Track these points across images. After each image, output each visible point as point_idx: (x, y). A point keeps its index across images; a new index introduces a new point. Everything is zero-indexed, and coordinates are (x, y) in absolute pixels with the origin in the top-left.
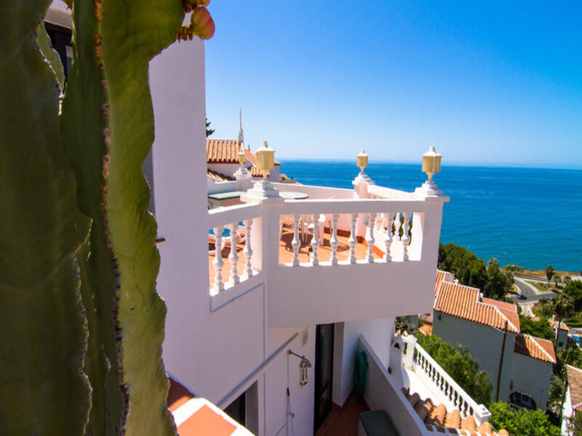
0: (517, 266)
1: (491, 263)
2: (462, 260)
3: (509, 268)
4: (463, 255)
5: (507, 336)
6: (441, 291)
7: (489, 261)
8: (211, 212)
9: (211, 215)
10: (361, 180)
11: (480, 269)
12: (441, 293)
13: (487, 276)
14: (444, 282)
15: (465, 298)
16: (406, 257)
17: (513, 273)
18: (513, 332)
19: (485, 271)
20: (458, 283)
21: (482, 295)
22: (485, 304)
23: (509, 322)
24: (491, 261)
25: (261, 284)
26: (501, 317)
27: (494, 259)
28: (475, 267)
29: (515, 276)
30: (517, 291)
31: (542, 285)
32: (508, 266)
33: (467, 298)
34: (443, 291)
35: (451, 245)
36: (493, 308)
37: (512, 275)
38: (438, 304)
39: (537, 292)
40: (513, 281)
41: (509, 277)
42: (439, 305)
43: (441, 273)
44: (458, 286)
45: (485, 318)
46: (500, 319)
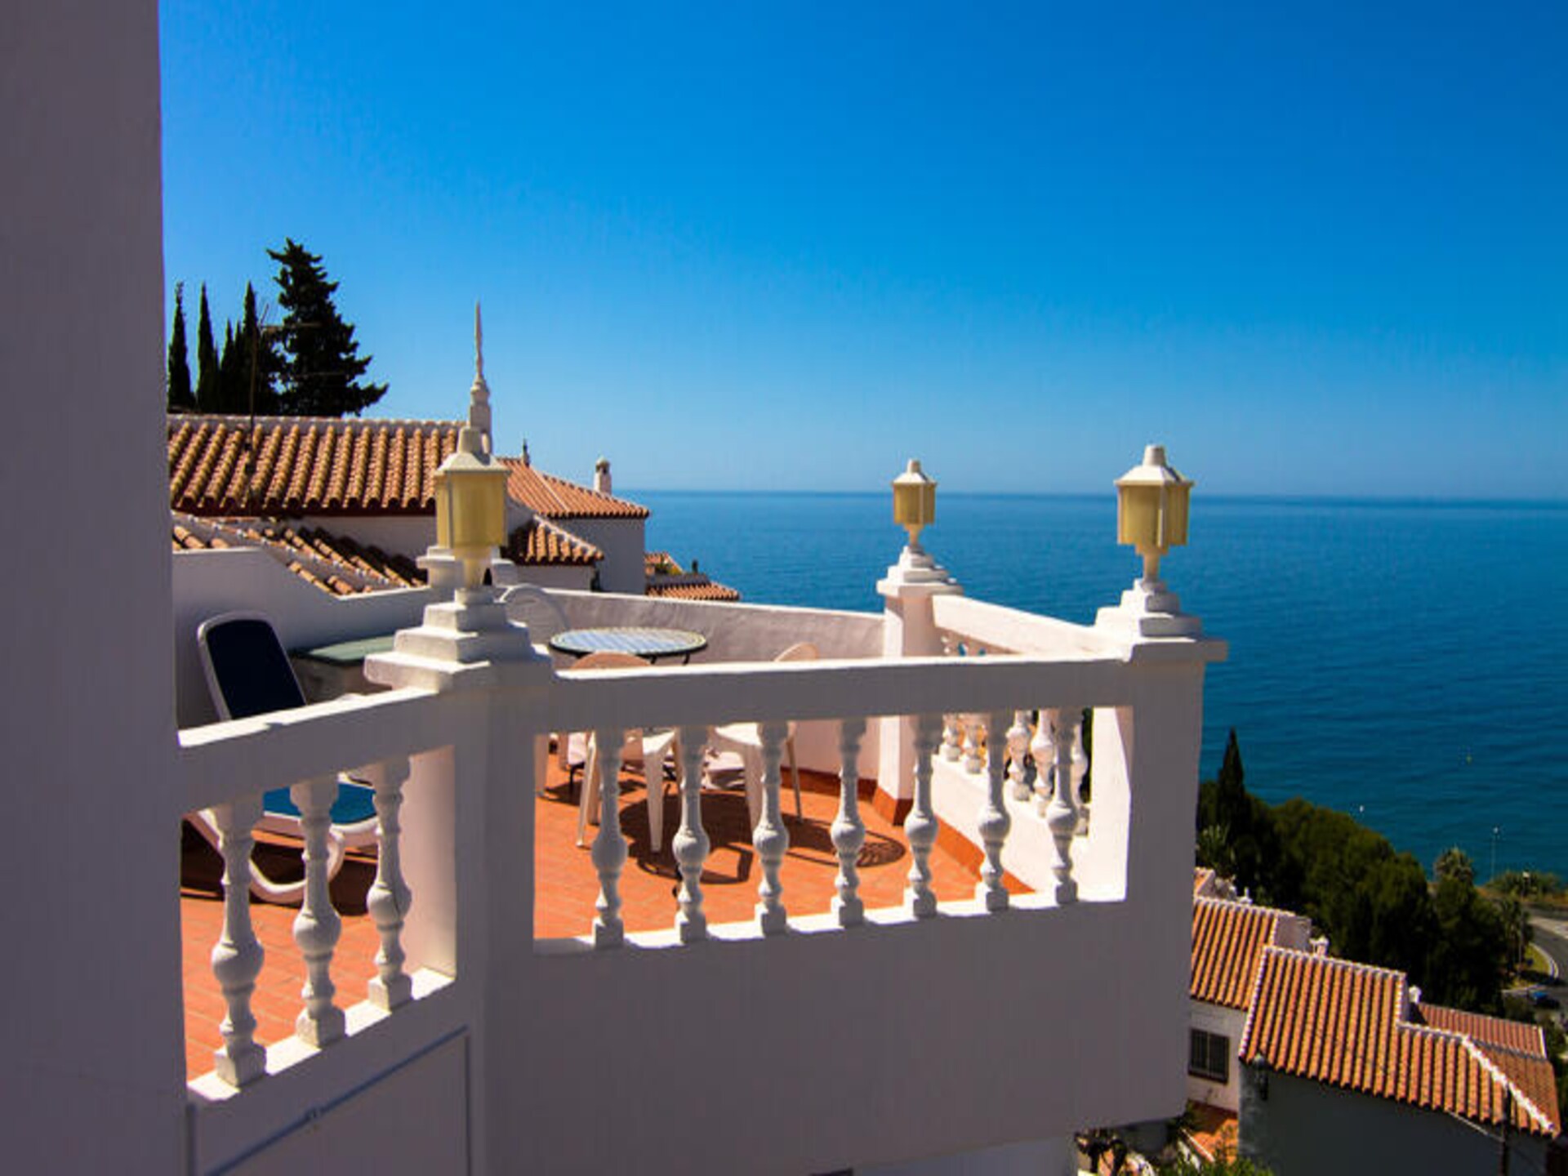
0: (1538, 874)
1: (1446, 869)
2: (1341, 861)
3: (1513, 883)
4: (1344, 842)
5: (1512, 1155)
6: (1266, 988)
7: (1438, 863)
8: (190, 738)
9: (187, 749)
10: (910, 578)
11: (1407, 894)
12: (1264, 995)
13: (1434, 915)
14: (1275, 949)
15: (1355, 1008)
16: (1067, 890)
17: (1524, 901)
18: (1537, 1133)
19: (1427, 897)
20: (1328, 953)
21: (1415, 992)
22: (1427, 1028)
23: (1517, 1093)
24: (1444, 860)
25: (456, 1033)
26: (1490, 1074)
27: (1456, 851)
28: (1388, 885)
29: (1532, 911)
30: (1547, 967)
32: (1508, 879)
33: (1360, 1007)
34: (1271, 987)
35: (1299, 805)
36: (1457, 1045)
37: (1523, 910)
38: (1255, 1036)
40: (1529, 933)
41: (1513, 916)
42: (1259, 1042)
43: (1263, 915)
44: (1325, 965)
45: (1432, 1083)
46: (1485, 1083)
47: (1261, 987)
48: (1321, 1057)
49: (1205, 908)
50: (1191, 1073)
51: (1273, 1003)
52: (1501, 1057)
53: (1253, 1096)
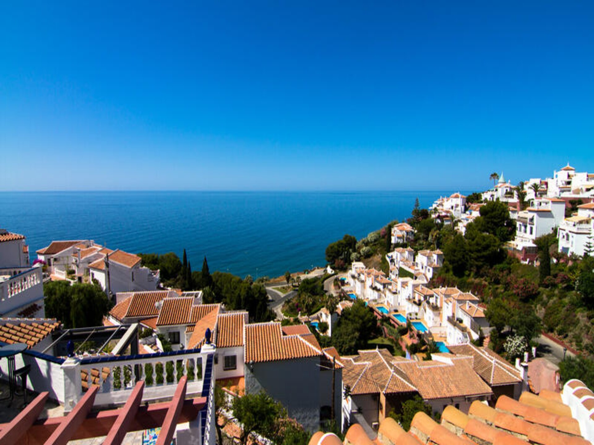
2: (231, 286)
3: (260, 281)
4: (231, 281)
6: (247, 338)
12: (248, 340)
14: (247, 325)
22: (289, 336)
28: (243, 289)
29: (265, 286)
31: (284, 288)
33: (272, 335)
34: (249, 337)
36: (297, 338)
38: (248, 354)
39: (282, 295)
40: (266, 291)
42: (249, 356)
45: (294, 351)
46: (305, 346)
47: (246, 338)
48: (266, 354)
49: (223, 317)
50: (225, 370)
51: (250, 342)
52: (306, 337)
53: (249, 371)
